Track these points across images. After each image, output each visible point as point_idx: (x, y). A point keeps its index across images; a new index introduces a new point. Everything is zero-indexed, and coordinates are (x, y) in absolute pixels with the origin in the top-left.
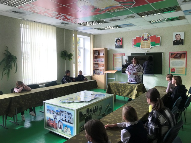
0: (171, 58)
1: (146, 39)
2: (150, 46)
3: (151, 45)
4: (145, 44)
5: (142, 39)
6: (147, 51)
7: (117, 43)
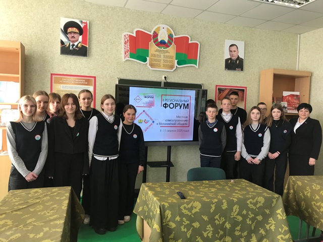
0: (219, 99)
2: (173, 62)
3: (176, 61)
4: (162, 55)
5: (152, 40)
6: (165, 78)
7: (68, 38)
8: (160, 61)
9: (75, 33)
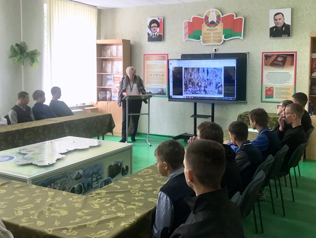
0: (266, 65)
1: (212, 23)
3: (223, 36)
4: (212, 32)
5: (204, 23)
6: (215, 50)
7: (151, 31)
8: (210, 37)
9: (155, 27)
